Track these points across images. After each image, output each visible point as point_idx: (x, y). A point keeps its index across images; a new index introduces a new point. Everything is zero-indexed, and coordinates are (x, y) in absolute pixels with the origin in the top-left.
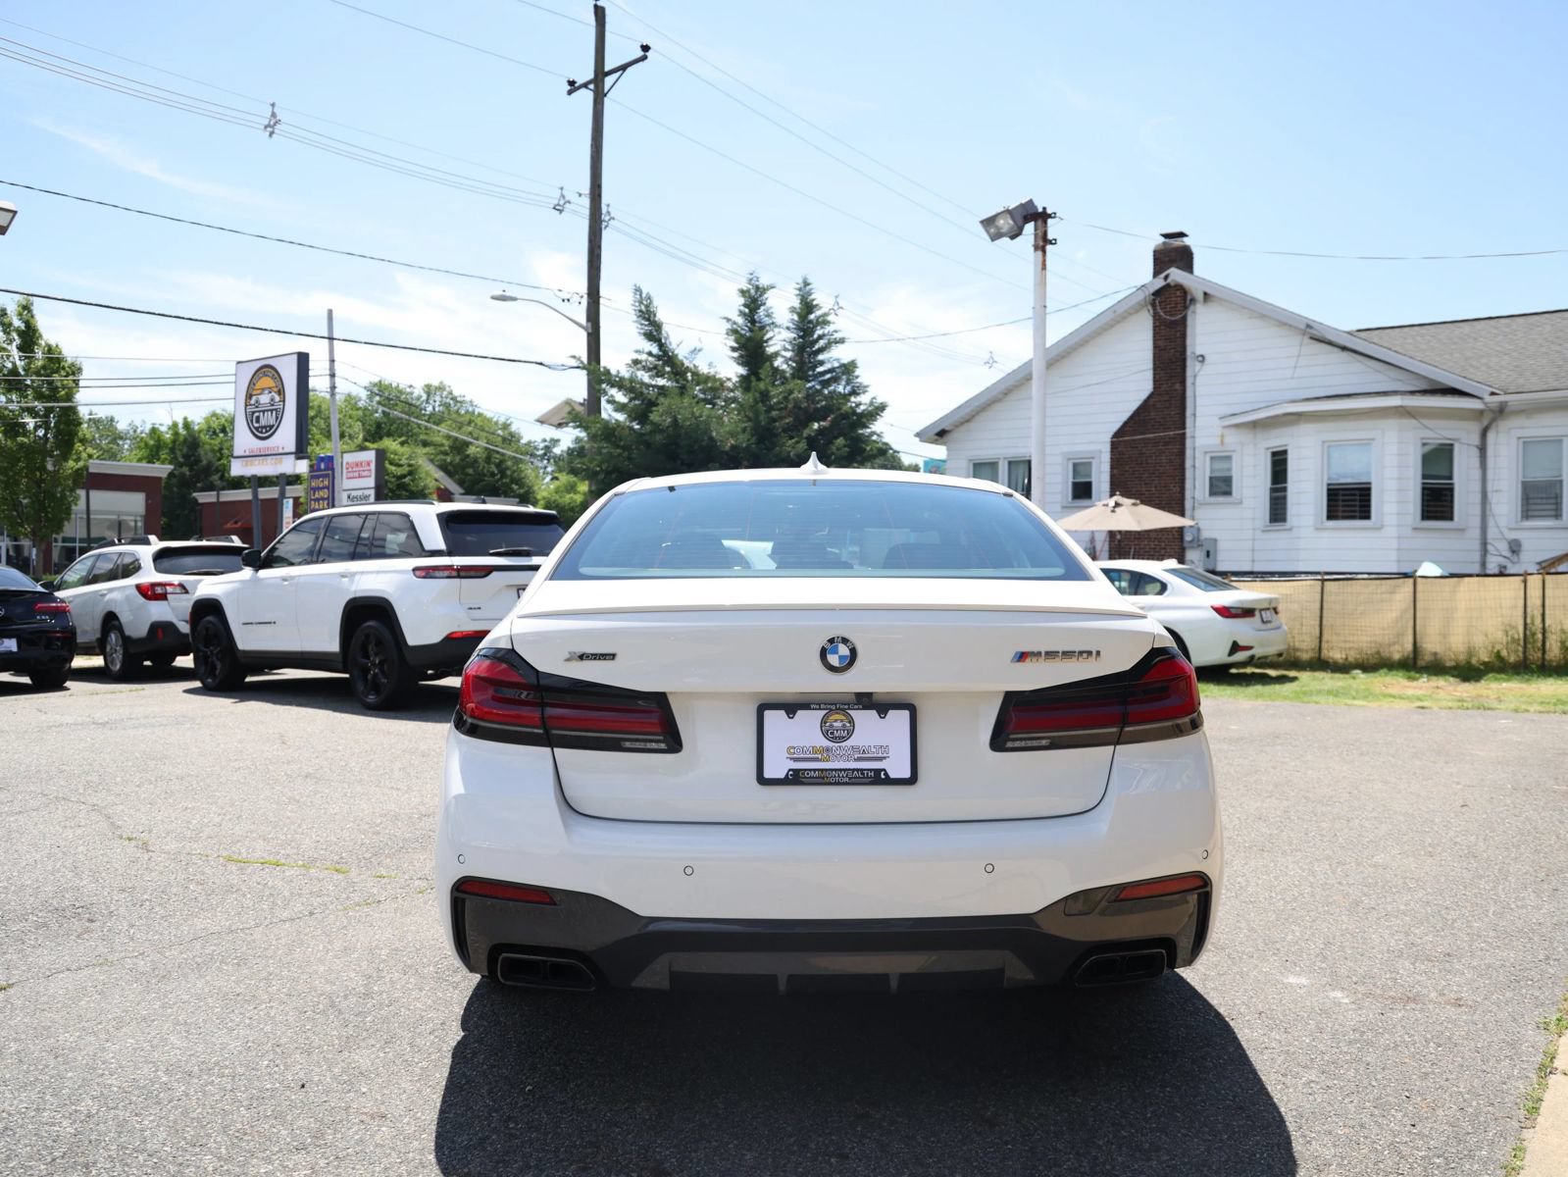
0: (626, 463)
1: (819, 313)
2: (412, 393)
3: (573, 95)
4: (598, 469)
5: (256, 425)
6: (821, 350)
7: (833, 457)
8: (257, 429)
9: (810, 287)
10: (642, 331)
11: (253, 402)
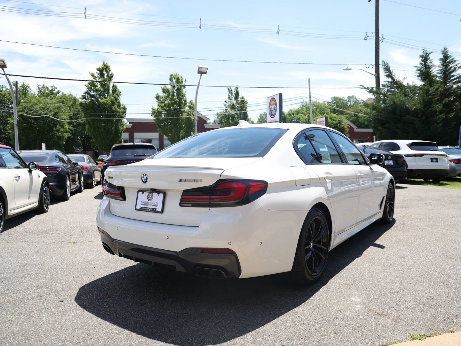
0: (380, 117)
1: (451, 59)
2: (344, 99)
3: (370, 2)
4: (371, 119)
5: (271, 114)
6: (453, 71)
7: (454, 110)
8: (271, 115)
9: (447, 50)
10: (386, 75)
11: (270, 108)
